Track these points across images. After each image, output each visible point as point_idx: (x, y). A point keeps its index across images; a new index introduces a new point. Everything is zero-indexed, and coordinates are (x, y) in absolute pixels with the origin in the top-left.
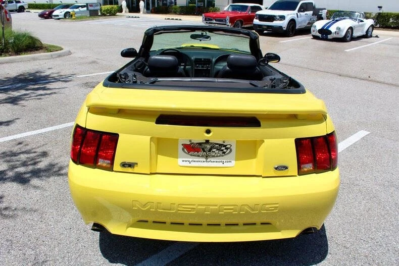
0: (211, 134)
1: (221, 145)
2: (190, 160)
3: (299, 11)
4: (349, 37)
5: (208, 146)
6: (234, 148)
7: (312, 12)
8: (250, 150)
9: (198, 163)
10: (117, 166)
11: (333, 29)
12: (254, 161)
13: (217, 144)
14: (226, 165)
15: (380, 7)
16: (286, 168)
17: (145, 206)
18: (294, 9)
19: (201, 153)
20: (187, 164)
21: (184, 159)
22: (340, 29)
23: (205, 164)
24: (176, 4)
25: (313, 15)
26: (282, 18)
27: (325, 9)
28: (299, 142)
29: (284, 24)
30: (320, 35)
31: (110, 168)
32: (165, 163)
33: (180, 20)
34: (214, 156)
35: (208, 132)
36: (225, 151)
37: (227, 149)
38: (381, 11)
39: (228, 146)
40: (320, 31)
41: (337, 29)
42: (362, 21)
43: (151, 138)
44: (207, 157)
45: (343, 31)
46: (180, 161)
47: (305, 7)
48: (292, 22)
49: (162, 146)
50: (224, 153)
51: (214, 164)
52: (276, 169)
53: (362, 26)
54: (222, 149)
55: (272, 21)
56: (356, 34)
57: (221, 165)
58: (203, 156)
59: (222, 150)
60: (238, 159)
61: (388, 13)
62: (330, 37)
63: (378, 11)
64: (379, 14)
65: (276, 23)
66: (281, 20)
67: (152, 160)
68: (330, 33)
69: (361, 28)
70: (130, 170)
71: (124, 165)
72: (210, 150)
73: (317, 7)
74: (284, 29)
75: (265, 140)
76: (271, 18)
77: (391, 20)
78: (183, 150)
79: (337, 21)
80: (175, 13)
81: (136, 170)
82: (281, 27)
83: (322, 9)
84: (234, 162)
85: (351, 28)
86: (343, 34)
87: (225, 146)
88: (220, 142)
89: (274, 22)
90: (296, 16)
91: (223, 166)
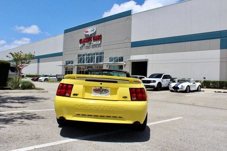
1: (105, 90)
2: (95, 94)
3: (163, 78)
4: (188, 90)
5: (101, 90)
6: (109, 91)
7: (170, 79)
8: (114, 91)
9: (98, 95)
10: (72, 95)
11: (180, 86)
12: (116, 95)
14: (107, 96)
15: (204, 78)
16: (127, 97)
17: (79, 106)
18: (160, 78)
19: (99, 92)
20: (94, 96)
22: (183, 86)
23: (100, 96)
25: (170, 81)
26: (154, 81)
27: (177, 78)
28: (131, 89)
29: (155, 84)
30: (174, 90)
31: (69, 96)
32: (87, 95)
34: (103, 93)
35: (101, 84)
37: (107, 91)
38: (205, 80)
39: (108, 90)
40: (173, 88)
41: (181, 86)
42: (194, 83)
43: (84, 86)
44: (101, 93)
47: (166, 77)
48: (160, 84)
49: (87, 89)
50: (106, 92)
51: (103, 96)
52: (123, 97)
53: (195, 86)
54: (106, 91)
56: (192, 89)
57: (105, 96)
58: (99, 93)
60: (111, 94)
61: (208, 81)
62: (178, 90)
63: (204, 80)
64: (205, 81)
66: (154, 83)
67: (83, 94)
68: (178, 88)
70: (76, 96)
71: (74, 95)
72: (102, 91)
73: (172, 77)
74: (156, 87)
75: (119, 88)
76: (149, 82)
77: (211, 84)
78: (93, 91)
79: (182, 83)
81: (78, 96)
82: (154, 86)
83: (175, 78)
84: (109, 96)
86: (185, 89)
87: (107, 90)
88: (105, 88)
89: (150, 83)
90: (161, 81)
91: (106, 96)
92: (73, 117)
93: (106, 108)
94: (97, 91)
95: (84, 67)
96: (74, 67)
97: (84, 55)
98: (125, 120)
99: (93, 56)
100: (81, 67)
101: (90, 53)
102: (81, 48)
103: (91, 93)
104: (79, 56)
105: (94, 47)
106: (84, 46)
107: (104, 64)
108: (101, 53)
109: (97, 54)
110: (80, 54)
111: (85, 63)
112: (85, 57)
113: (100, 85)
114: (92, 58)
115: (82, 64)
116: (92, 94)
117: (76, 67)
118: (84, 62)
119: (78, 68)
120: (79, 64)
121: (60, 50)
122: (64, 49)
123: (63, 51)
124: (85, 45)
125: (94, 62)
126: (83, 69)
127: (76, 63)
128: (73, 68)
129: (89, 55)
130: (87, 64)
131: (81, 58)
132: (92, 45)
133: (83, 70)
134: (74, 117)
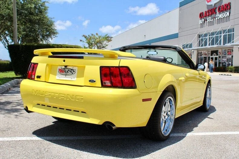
1: (72, 69)
2: (60, 76)
5: (67, 70)
6: (76, 71)
9: (63, 78)
13: (70, 69)
19: (64, 73)
20: (59, 78)
24: (232, 65)
31: (34, 79)
34: (68, 75)
35: (64, 61)
36: (73, 72)
37: (74, 71)
43: (47, 65)
44: (66, 75)
50: (72, 73)
51: (68, 79)
52: (90, 81)
54: (72, 71)
58: (64, 75)
59: (72, 72)
70: (39, 79)
71: (37, 77)
72: (67, 72)
75: (86, 66)
78: (58, 71)
84: (76, 78)
87: (73, 70)
88: (71, 68)
91: (71, 80)
93: (61, 96)
94: (62, 71)
95: (206, 52)
96: (193, 52)
97: (206, 35)
99: (219, 35)
100: (203, 52)
101: (215, 31)
102: (202, 25)
103: (56, 75)
104: (199, 36)
105: (219, 22)
106: (206, 22)
107: (234, 47)
108: (229, 31)
109: (224, 31)
110: (200, 34)
111: (208, 46)
112: (208, 37)
114: (217, 37)
115: (204, 47)
117: (196, 52)
118: (206, 45)
119: (199, 53)
120: (200, 47)
121: (175, 31)
122: (180, 28)
123: (179, 31)
124: (206, 20)
125: (220, 44)
126: (206, 54)
127: (195, 47)
128: (192, 54)
129: (213, 34)
130: (211, 46)
131: (202, 40)
132: (216, 19)
133: (205, 56)
134: (34, 108)
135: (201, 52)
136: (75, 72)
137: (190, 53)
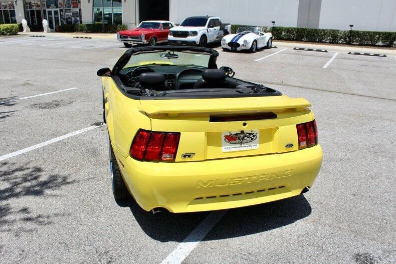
0: (247, 126)
1: (250, 134)
2: (230, 147)
3: (209, 26)
4: (254, 49)
5: (242, 136)
6: (258, 135)
7: (219, 27)
8: (268, 135)
9: (236, 149)
10: (179, 157)
11: (240, 42)
12: (271, 143)
13: (248, 133)
14: (254, 148)
15: (274, 22)
16: (292, 145)
17: (205, 184)
18: (204, 25)
19: (237, 141)
20: (228, 150)
21: (225, 147)
22: (246, 42)
23: (240, 149)
24: (81, 22)
25: (220, 30)
26: (195, 33)
27: (229, 24)
29: (197, 39)
30: (230, 48)
31: (173, 160)
32: (213, 151)
33: (90, 38)
34: (246, 143)
37: (254, 136)
38: (274, 26)
39: (255, 134)
40: (229, 44)
41: (244, 41)
42: (263, 35)
43: (206, 134)
44: (241, 143)
45: (249, 43)
46: (223, 149)
47: (214, 23)
48: (204, 37)
49: (212, 139)
50: (252, 139)
51: (246, 148)
52: (287, 146)
53: (263, 38)
54: (251, 136)
55: (186, 37)
56: (260, 46)
57: (250, 148)
58: (238, 143)
59: (251, 138)
60: (261, 142)
61: (280, 27)
62: (238, 49)
63: (272, 25)
64: (273, 28)
65: (190, 38)
66: (194, 36)
68: (238, 45)
69: (263, 41)
70: (189, 159)
71: (185, 156)
72: (243, 138)
73: (223, 22)
74: (198, 43)
75: (279, 127)
76: (185, 34)
77: (283, 33)
78: (225, 140)
79: (243, 35)
80: (82, 31)
81: (194, 158)
82: (194, 42)
83: (227, 25)
84: (258, 145)
85: (255, 41)
86: (250, 46)
87: (252, 134)
89: (188, 37)
90: (206, 31)
91: (252, 148)
92: (188, 205)
94: (232, 138)
95: (39, 3)
96: (16, 1)
98: (289, 191)
100: (33, 2)
103: (220, 145)
113: (243, 126)
116: (223, 148)
117: (20, 2)
119: (27, 3)
126: (38, 6)
128: (14, 3)
135: (31, 2)
136: (256, 137)
137: (10, 3)
